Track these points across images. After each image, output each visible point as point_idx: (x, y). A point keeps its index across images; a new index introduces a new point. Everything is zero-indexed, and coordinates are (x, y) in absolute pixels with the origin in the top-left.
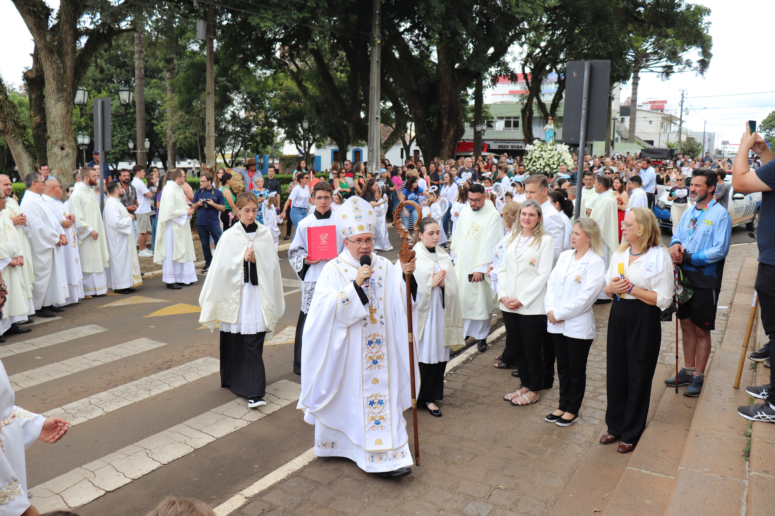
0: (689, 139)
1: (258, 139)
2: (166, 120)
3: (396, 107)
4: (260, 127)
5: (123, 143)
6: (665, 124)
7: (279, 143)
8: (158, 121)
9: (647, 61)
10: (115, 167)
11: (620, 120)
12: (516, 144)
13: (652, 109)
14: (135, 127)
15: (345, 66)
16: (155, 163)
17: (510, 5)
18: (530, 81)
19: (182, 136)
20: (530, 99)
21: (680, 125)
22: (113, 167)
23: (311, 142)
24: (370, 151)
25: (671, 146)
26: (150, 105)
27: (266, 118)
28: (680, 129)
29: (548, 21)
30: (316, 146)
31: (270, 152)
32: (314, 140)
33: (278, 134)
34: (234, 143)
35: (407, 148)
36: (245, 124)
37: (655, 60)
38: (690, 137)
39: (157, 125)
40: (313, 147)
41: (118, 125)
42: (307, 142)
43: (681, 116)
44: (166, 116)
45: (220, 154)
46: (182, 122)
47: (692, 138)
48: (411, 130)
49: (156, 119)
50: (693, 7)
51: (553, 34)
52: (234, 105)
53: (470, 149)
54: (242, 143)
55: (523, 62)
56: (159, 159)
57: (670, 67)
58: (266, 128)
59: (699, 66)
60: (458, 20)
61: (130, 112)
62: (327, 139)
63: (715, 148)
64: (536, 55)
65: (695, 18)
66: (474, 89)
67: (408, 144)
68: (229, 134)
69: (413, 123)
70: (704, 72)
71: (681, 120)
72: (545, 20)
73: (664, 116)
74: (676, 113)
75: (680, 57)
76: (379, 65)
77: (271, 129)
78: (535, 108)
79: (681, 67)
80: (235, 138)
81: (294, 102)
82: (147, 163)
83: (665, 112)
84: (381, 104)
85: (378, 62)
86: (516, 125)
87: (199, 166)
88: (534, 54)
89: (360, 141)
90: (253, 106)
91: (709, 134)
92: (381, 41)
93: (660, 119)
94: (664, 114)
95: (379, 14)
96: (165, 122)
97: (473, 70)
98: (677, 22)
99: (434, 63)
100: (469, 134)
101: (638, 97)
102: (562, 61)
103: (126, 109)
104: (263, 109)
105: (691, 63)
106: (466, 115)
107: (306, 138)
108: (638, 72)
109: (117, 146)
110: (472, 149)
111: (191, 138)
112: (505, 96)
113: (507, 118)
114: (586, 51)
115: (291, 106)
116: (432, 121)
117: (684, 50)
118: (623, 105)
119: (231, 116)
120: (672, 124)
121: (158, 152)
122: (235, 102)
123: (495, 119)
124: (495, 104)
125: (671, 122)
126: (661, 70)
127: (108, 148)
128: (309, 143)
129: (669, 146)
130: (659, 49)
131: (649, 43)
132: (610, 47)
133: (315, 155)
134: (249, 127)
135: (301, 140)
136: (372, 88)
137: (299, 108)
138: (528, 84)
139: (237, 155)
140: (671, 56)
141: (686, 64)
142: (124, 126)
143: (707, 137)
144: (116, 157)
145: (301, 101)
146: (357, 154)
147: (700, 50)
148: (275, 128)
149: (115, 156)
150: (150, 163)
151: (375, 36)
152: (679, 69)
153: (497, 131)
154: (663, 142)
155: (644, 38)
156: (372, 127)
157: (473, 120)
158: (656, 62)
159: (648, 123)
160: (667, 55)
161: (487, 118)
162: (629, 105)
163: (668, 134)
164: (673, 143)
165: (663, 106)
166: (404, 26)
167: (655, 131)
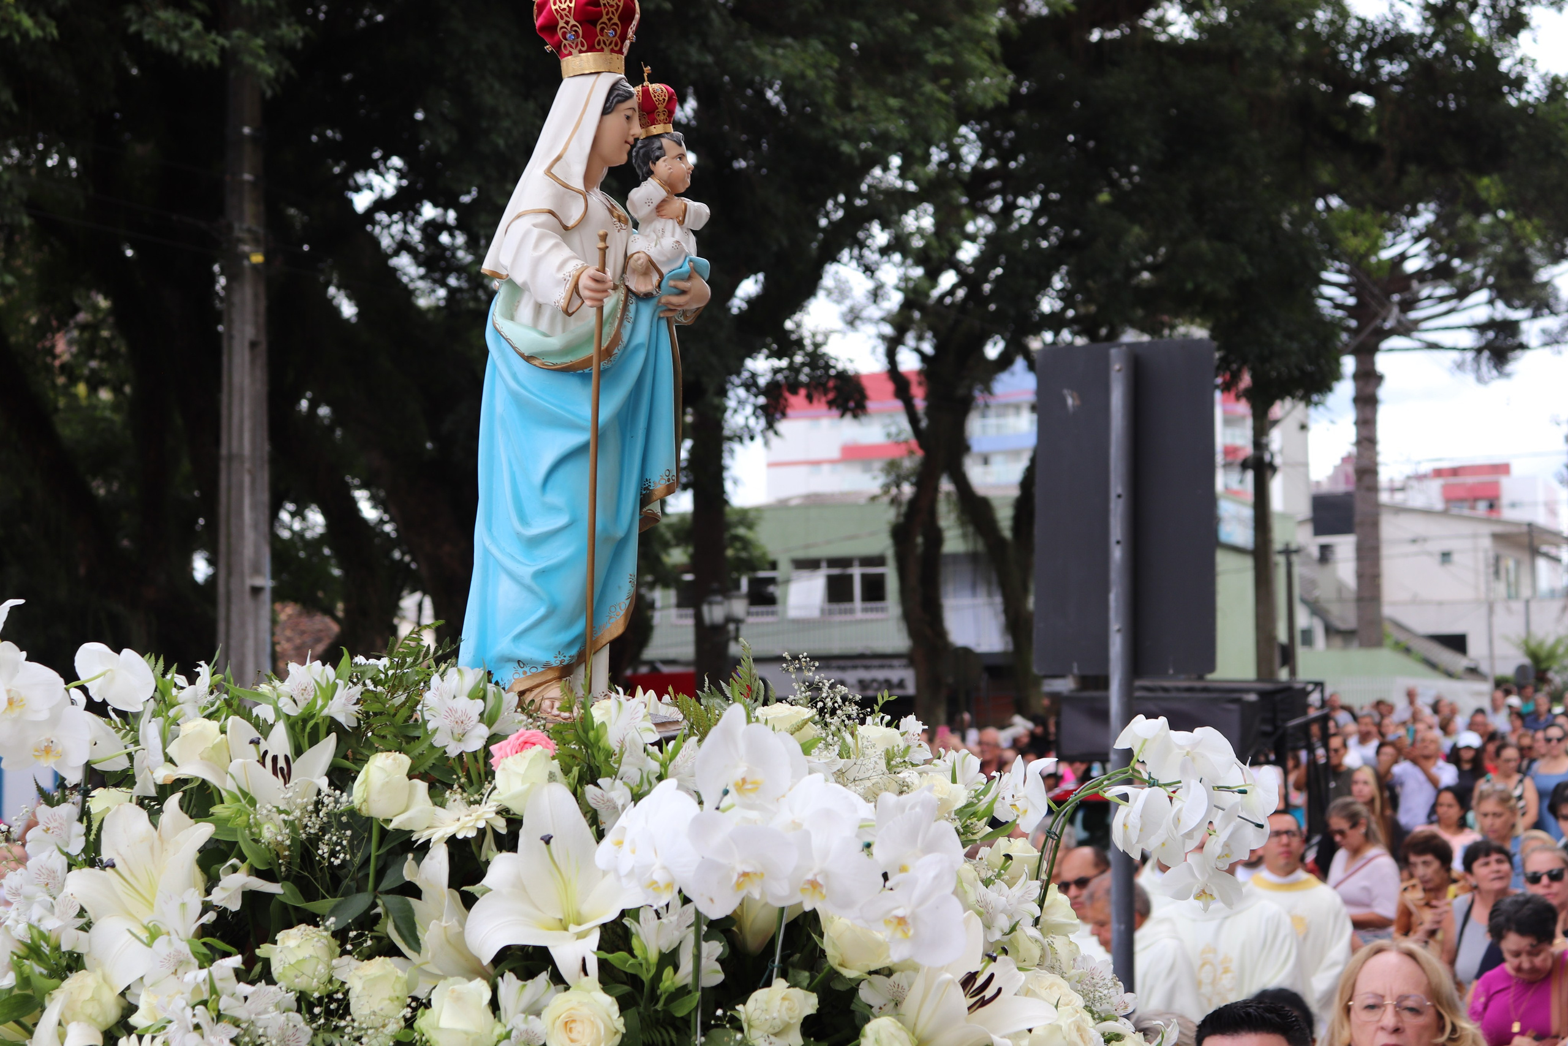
6: (1510, 564)
9: (1409, 304)
11: (1315, 552)
12: (881, 675)
13: (1449, 501)
15: (109, 356)
17: (813, 104)
18: (920, 404)
20: (925, 482)
25: (1543, 653)
29: (983, 157)
37: (1442, 299)
51: (1009, 208)
55: (888, 330)
57: (1509, 328)
64: (942, 297)
69: (428, 603)
72: (971, 155)
73: (1498, 529)
74: (1552, 512)
75: (1545, 285)
76: (262, 361)
78: (948, 520)
79: (1551, 323)
83: (1505, 511)
84: (284, 516)
85: (253, 345)
86: (874, 590)
88: (935, 293)
92: (267, 256)
93: (1486, 543)
94: (1498, 522)
95: (253, 138)
98: (1515, 147)
101: (1381, 459)
102: (1055, 322)
108: (1374, 349)
112: (826, 468)
113: (833, 562)
114: (1146, 275)
117: (1560, 257)
118: (1326, 488)
123: (784, 569)
124: (782, 506)
125: (1534, 552)
126: (1468, 339)
129: (1534, 656)
130: (1452, 255)
131: (1407, 236)
132: (1243, 258)
136: (230, 458)
138: (913, 420)
140: (1507, 283)
151: (238, 233)
152: (1544, 331)
153: (796, 622)
154: (1507, 638)
155: (1386, 215)
156: (234, 630)
157: (688, 577)
158: (1444, 307)
159: (1438, 558)
160: (1491, 280)
161: (749, 565)
162: (1350, 488)
163: (1527, 602)
164: (1550, 641)
165: (1496, 486)
166: (370, 187)
167: (1468, 594)
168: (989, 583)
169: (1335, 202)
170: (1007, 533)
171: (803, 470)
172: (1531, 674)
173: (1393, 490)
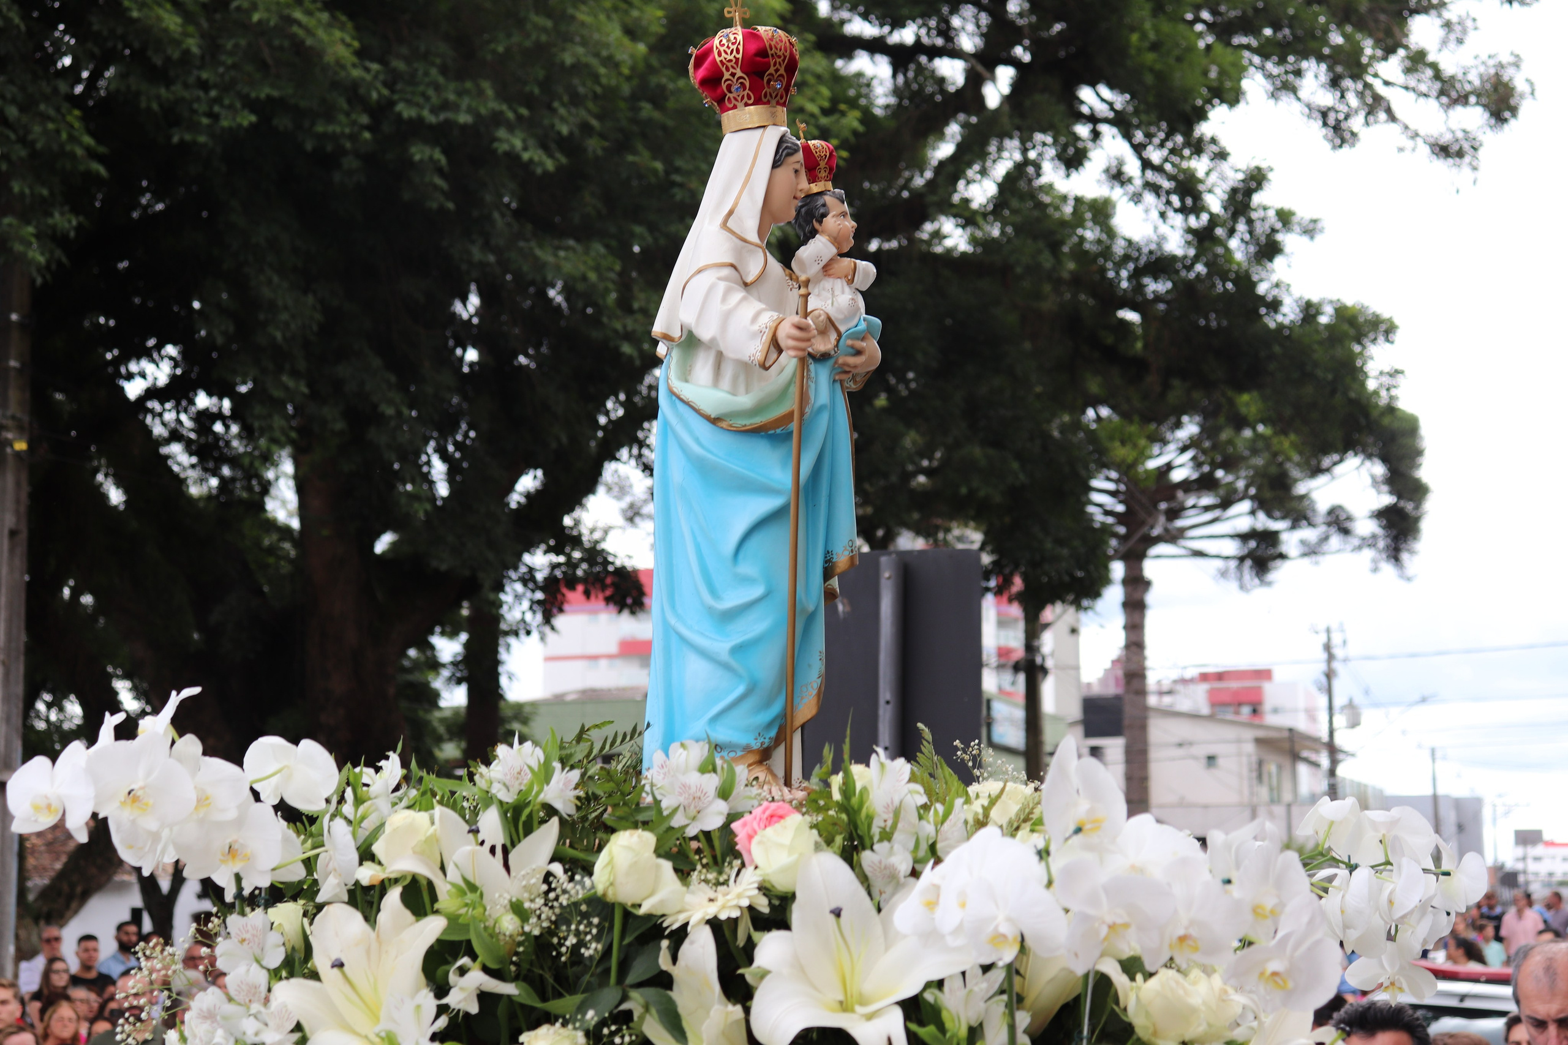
6: (1273, 768)
9: (1174, 513)
13: (1214, 705)
17: (594, 305)
21: (1332, 773)
28: (1333, 788)
35: (159, 906)
37: (1207, 509)
43: (1331, 732)
50: (1329, 310)
59: (1379, 531)
60: (376, 362)
63: (1490, 861)
65: (1339, 352)
66: (464, 637)
67: (163, 887)
70: (1405, 556)
71: (1333, 750)
73: (1261, 734)
74: (1309, 720)
75: (1302, 497)
76: (21, 549)
79: (1309, 534)
83: (1268, 716)
85: (13, 533)
91: (1458, 804)
93: (1250, 748)
94: (1261, 727)
95: (20, 325)
97: (444, 567)
98: (1272, 366)
99: (286, 531)
101: (1149, 663)
105: (1349, 518)
108: (1141, 556)
112: (603, 663)
114: (922, 479)
117: (1316, 471)
118: (1097, 690)
120: (1299, 766)
124: (558, 700)
125: (1295, 757)
126: (1232, 548)
130: (1215, 466)
131: (1172, 447)
132: (1015, 465)
140: (1268, 494)
141: (1329, 524)
143: (1450, 817)
147: (1379, 469)
152: (1303, 542)
155: (1153, 426)
158: (1208, 516)
159: (1204, 761)
160: (1252, 491)
162: (1119, 691)
163: (1289, 806)
165: (1258, 691)
166: (143, 375)
167: (1232, 798)
169: (1105, 412)
171: (580, 664)
173: (1161, 693)
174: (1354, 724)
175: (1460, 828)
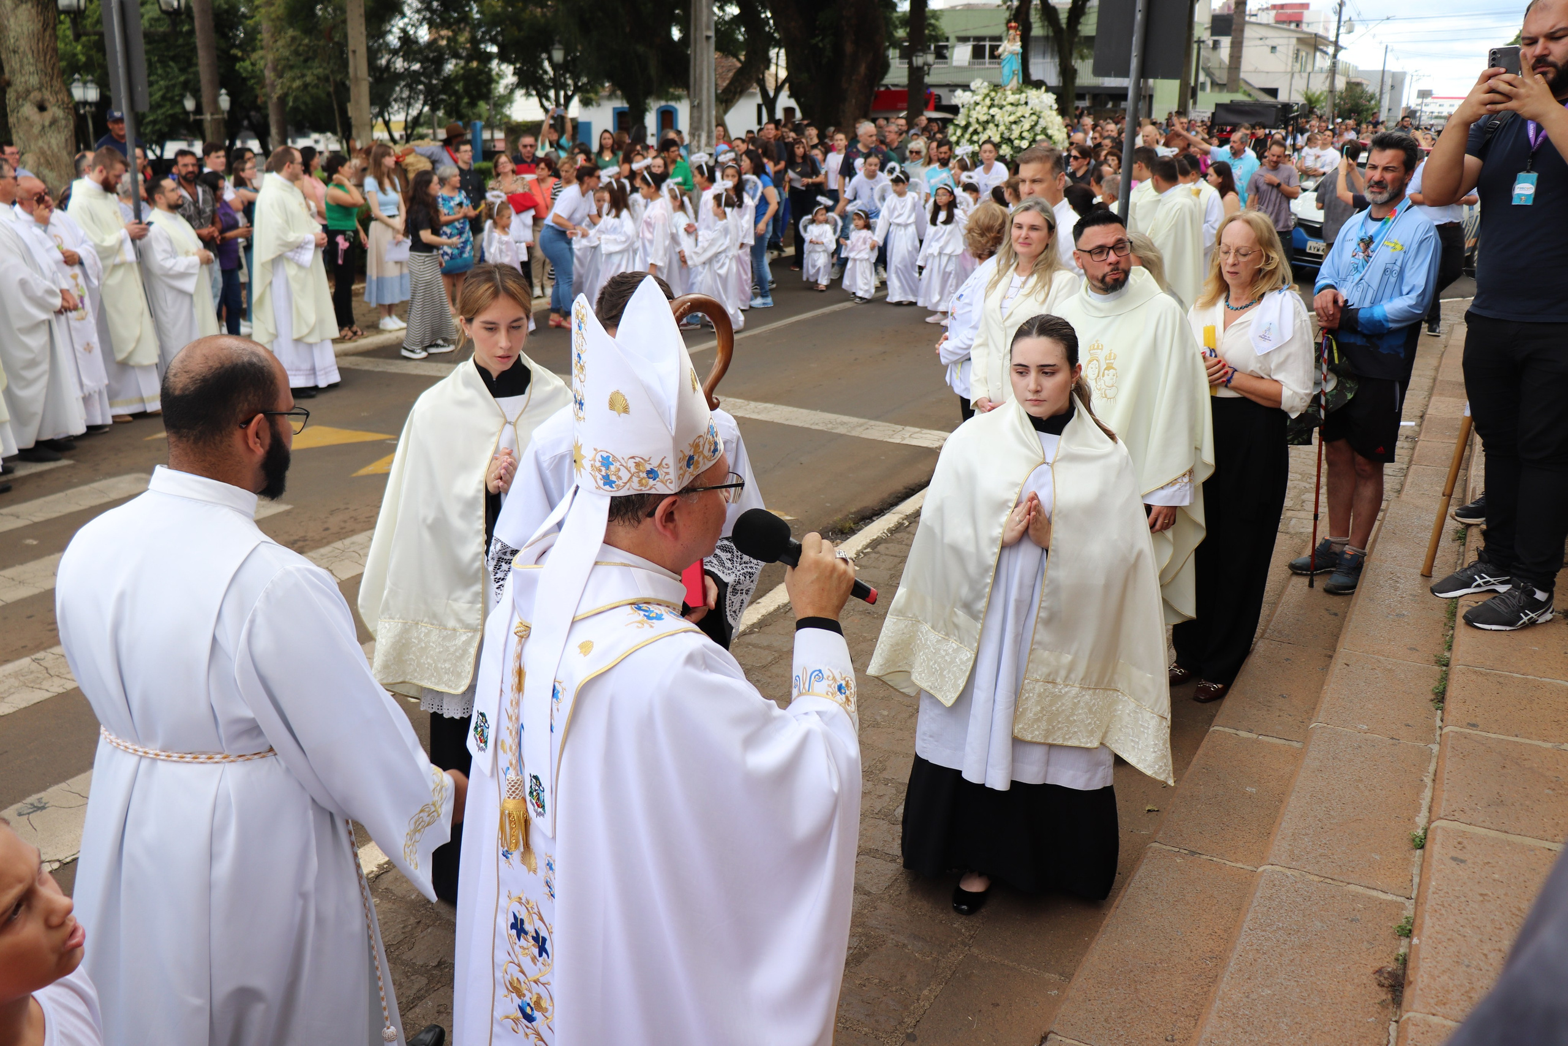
0: (1352, 86)
1: (459, 87)
2: (262, 48)
3: (748, 17)
4: (462, 63)
5: (171, 99)
6: (1304, 54)
7: (501, 97)
8: (244, 51)
10: (158, 152)
11: (1210, 43)
13: (1277, 22)
14: (196, 65)
16: (243, 142)
19: (297, 83)
21: (1335, 56)
22: (153, 151)
23: (570, 93)
24: (695, 108)
25: (1313, 99)
26: (225, 16)
27: (475, 42)
28: (1334, 64)
30: (581, 101)
31: (485, 115)
32: (577, 89)
33: (500, 76)
34: (409, 97)
35: (769, 103)
36: (431, 55)
38: (1354, 80)
39: (243, 59)
40: (575, 102)
41: (159, 61)
42: (562, 93)
43: (1338, 35)
44: (261, 40)
45: (380, 120)
46: (297, 53)
47: (1358, 84)
48: (777, 65)
49: (240, 47)
52: (403, 15)
53: (900, 105)
54: (426, 97)
56: (252, 134)
58: (475, 64)
61: (181, 32)
62: (603, 86)
63: (1404, 105)
67: (772, 94)
68: (397, 77)
69: (783, 52)
71: (1336, 44)
73: (1301, 36)
74: (1327, 30)
77: (486, 66)
78: (1035, 18)
80: (409, 86)
81: (531, 7)
82: (227, 143)
83: (1304, 27)
84: (716, 9)
87: (335, 146)
89: (671, 90)
90: (446, 16)
91: (1394, 75)
93: (1294, 41)
94: (1302, 32)
96: (260, 53)
100: (897, 73)
103: (174, 24)
104: (467, 23)
106: (891, 35)
107: (558, 85)
109: (159, 106)
110: (905, 105)
111: (316, 86)
113: (976, 39)
115: (526, 15)
116: (821, 45)
118: (1218, 12)
119: (400, 38)
120: (1318, 54)
121: (248, 118)
122: (406, 9)
123: (952, 40)
124: (953, 9)
125: (1316, 48)
127: (143, 107)
128: (566, 95)
129: (1309, 99)
133: (581, 120)
134: (439, 62)
135: (548, 88)
137: (543, 21)
139: (416, 122)
142: (171, 64)
143: (1388, 82)
144: (160, 130)
145: (547, 6)
146: (667, 118)
148: (494, 64)
149: (157, 127)
150: (232, 143)
153: (956, 67)
154: (1298, 91)
156: (698, 57)
157: (906, 44)
159: (1269, 49)
161: (936, 39)
162: (1232, 12)
163: (1309, 74)
164: (1318, 93)
165: (1301, 14)
167: (1281, 67)
168: (1052, 51)
170: (1064, 26)
172: (1307, 108)
174: (1350, 31)
175: (1392, 87)
